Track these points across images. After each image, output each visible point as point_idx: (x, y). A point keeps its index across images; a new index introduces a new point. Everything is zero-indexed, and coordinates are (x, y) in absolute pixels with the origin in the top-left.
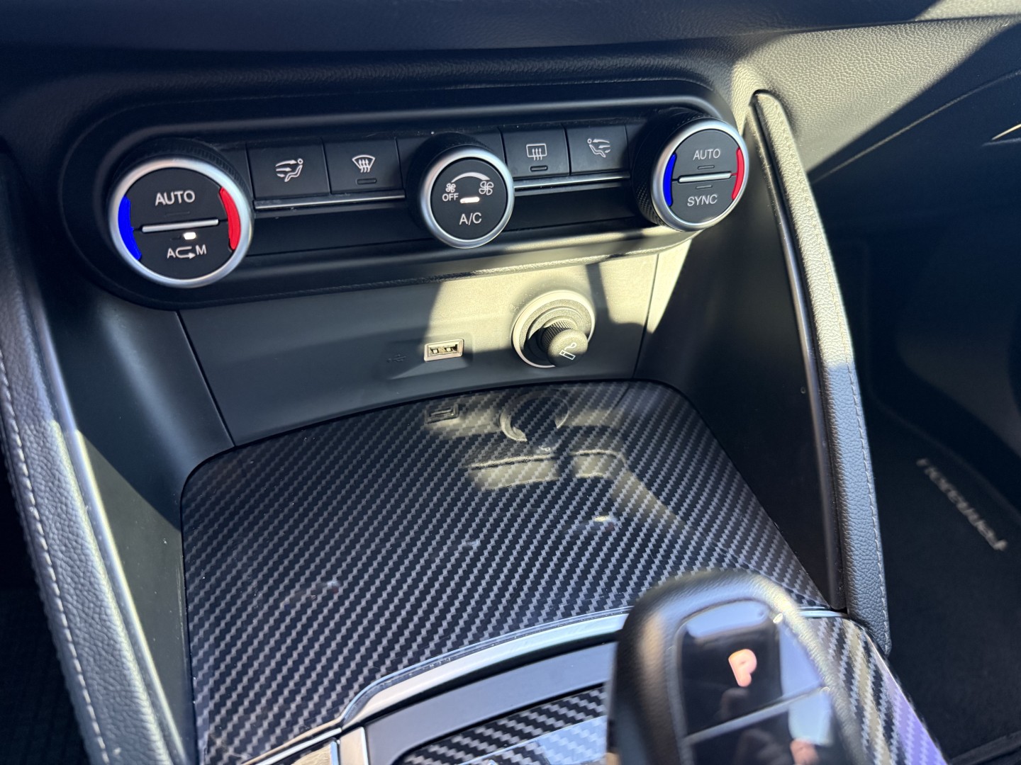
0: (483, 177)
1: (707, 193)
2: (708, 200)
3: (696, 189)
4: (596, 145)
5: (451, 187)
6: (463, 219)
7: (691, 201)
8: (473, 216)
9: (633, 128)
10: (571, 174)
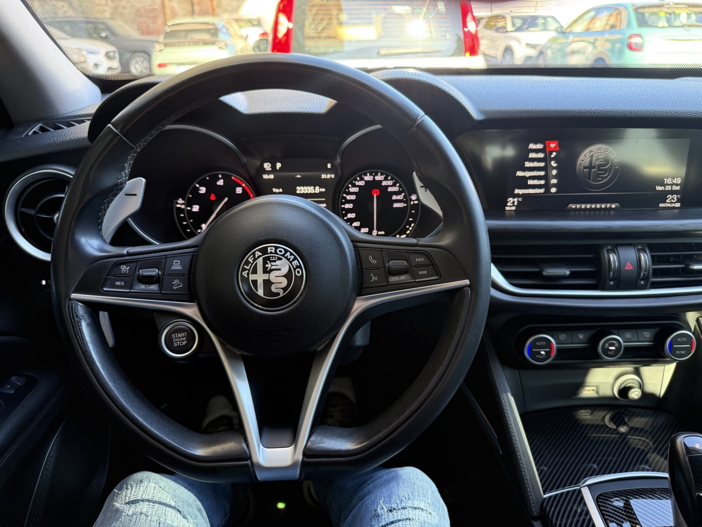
0: (615, 342)
1: (682, 350)
2: (683, 352)
3: (679, 349)
4: (646, 334)
5: (607, 344)
6: (609, 353)
7: (677, 352)
8: (612, 352)
9: (657, 330)
10: (638, 342)
